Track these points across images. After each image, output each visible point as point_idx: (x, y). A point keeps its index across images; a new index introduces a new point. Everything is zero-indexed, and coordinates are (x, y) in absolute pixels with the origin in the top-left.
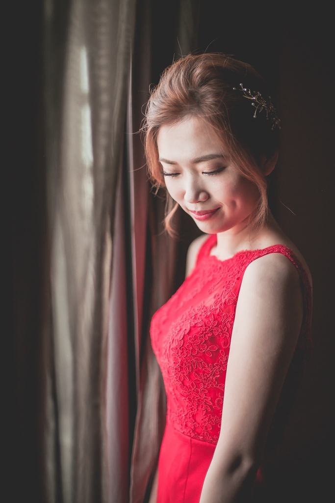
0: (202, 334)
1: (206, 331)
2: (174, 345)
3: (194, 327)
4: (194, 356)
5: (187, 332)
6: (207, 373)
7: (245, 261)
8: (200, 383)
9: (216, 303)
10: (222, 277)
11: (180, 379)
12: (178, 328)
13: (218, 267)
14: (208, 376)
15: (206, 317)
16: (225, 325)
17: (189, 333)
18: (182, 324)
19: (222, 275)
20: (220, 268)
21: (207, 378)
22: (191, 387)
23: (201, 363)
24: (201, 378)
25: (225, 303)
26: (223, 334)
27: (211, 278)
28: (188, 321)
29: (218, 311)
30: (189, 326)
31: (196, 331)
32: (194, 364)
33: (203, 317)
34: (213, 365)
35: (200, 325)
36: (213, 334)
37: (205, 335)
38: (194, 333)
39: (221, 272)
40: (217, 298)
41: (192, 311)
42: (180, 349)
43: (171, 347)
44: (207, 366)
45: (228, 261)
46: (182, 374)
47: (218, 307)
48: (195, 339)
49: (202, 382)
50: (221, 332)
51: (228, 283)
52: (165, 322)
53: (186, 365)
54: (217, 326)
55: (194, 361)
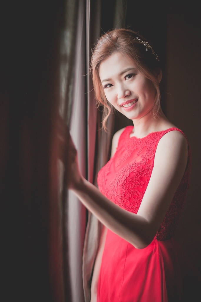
0: (136, 176)
1: (138, 174)
2: (121, 183)
3: (132, 173)
4: (132, 189)
5: (128, 176)
6: (139, 197)
7: (156, 137)
8: (135, 203)
9: (143, 160)
10: (143, 147)
11: (123, 202)
12: (122, 175)
13: (139, 142)
14: (140, 199)
15: (138, 168)
16: (148, 170)
17: (129, 176)
18: (124, 173)
19: (143, 146)
20: (140, 142)
21: (140, 200)
22: (130, 206)
23: (136, 192)
24: (136, 200)
25: (149, 159)
26: (147, 175)
27: (135, 148)
28: (128, 171)
29: (145, 163)
30: (129, 173)
31: (133, 175)
32: (132, 193)
33: (136, 167)
34: (143, 193)
35: (135, 172)
36: (141, 176)
37: (137, 176)
38: (132, 176)
39: (141, 144)
40: (143, 157)
41: (129, 166)
42: (125, 185)
43: (119, 185)
44: (139, 194)
45: (144, 139)
46: (125, 199)
47: (145, 161)
48: (133, 179)
49: (137, 203)
50: (146, 174)
51: (148, 149)
52: (108, 174)
53: (128, 193)
54: (144, 171)
55: (133, 191)
